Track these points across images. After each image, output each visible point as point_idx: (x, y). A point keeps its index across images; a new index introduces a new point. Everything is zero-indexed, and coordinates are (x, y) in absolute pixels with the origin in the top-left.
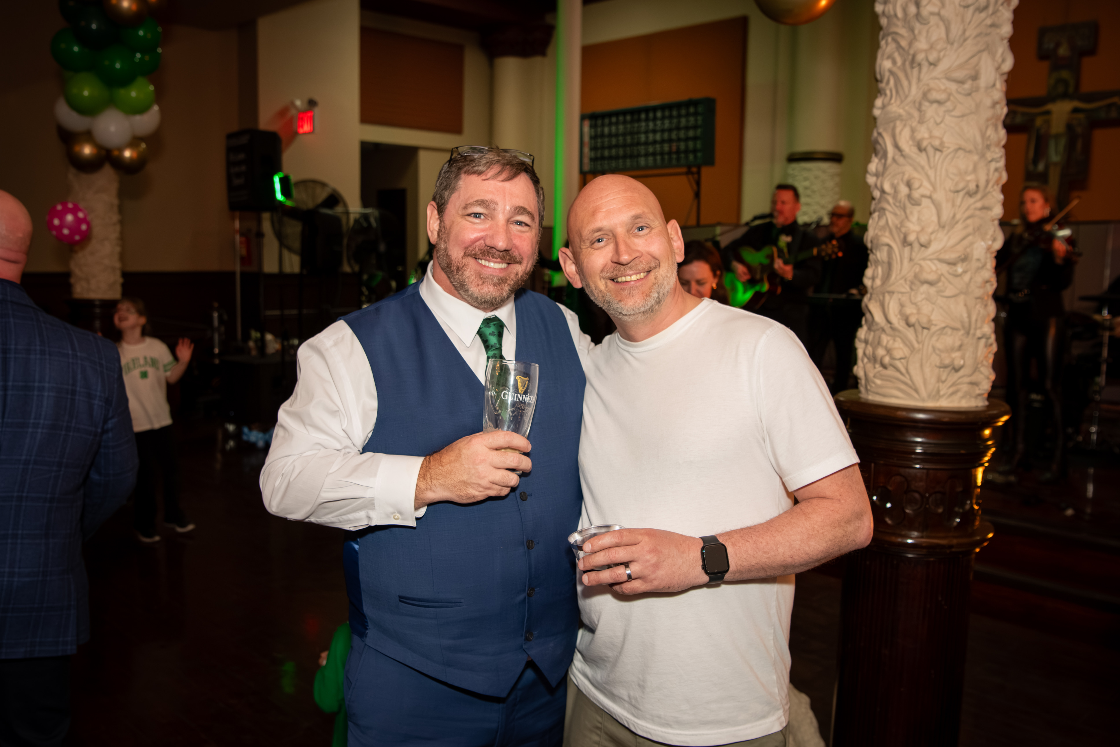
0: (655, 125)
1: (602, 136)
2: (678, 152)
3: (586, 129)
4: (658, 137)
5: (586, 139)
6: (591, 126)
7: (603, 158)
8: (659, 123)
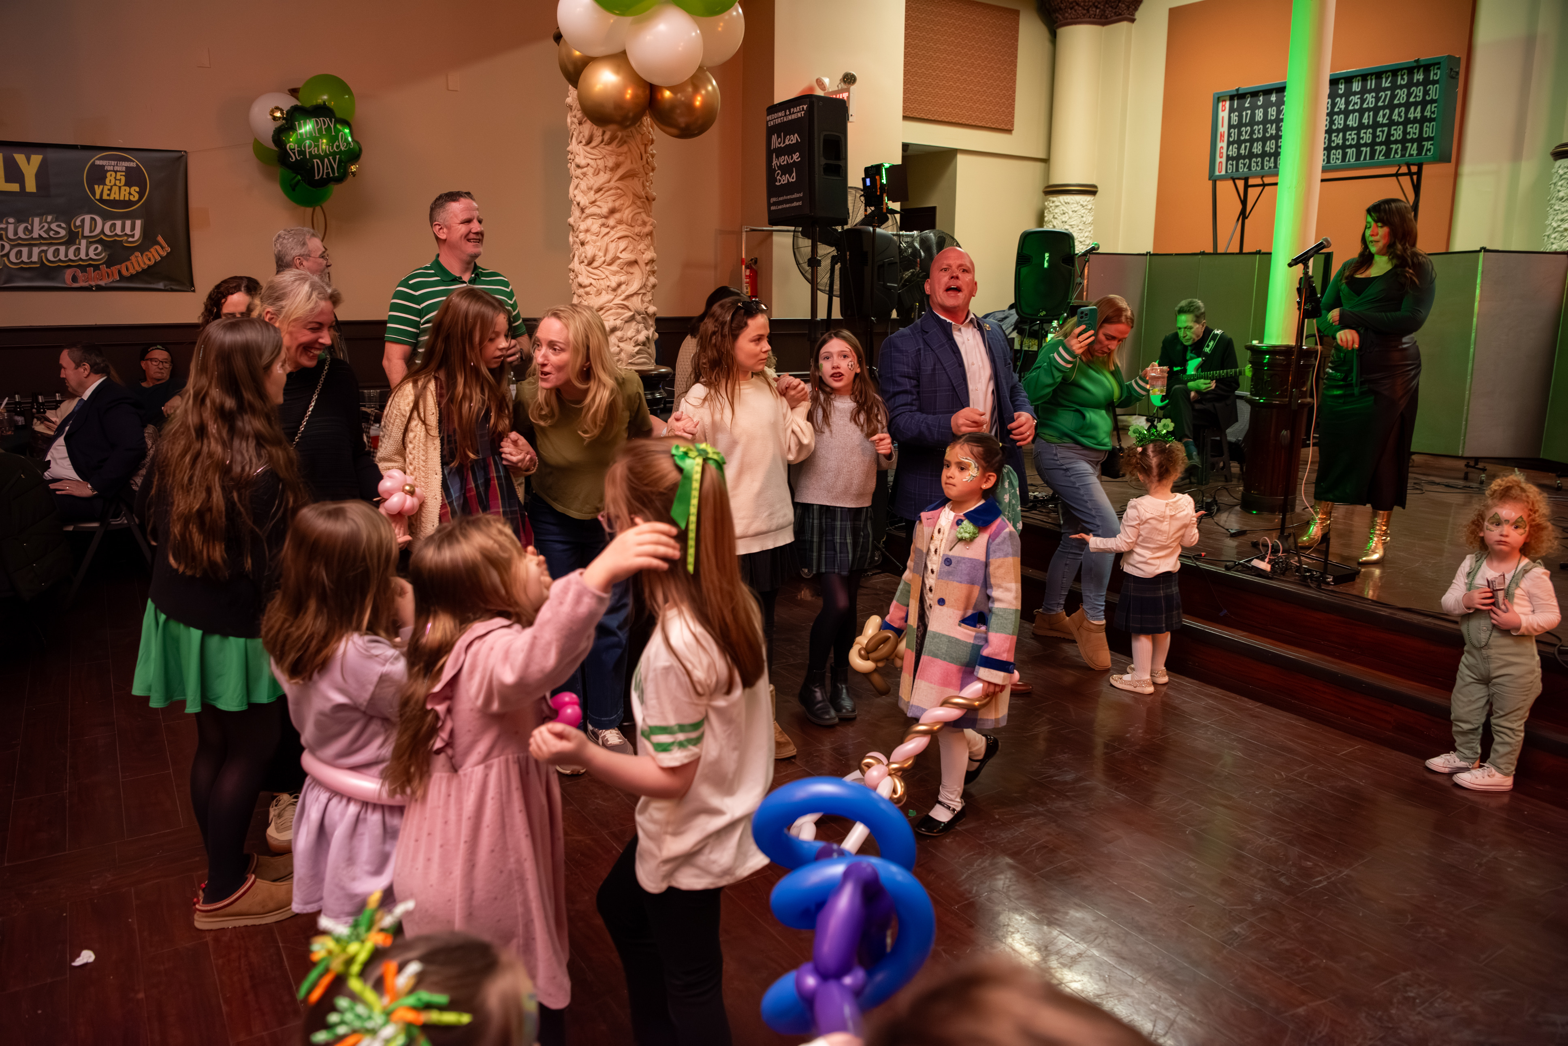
0: (1347, 103)
1: (1252, 122)
2: (1388, 142)
3: (1224, 115)
4: (1352, 122)
5: (1223, 129)
6: (1232, 110)
7: (1251, 155)
8: (1355, 99)
